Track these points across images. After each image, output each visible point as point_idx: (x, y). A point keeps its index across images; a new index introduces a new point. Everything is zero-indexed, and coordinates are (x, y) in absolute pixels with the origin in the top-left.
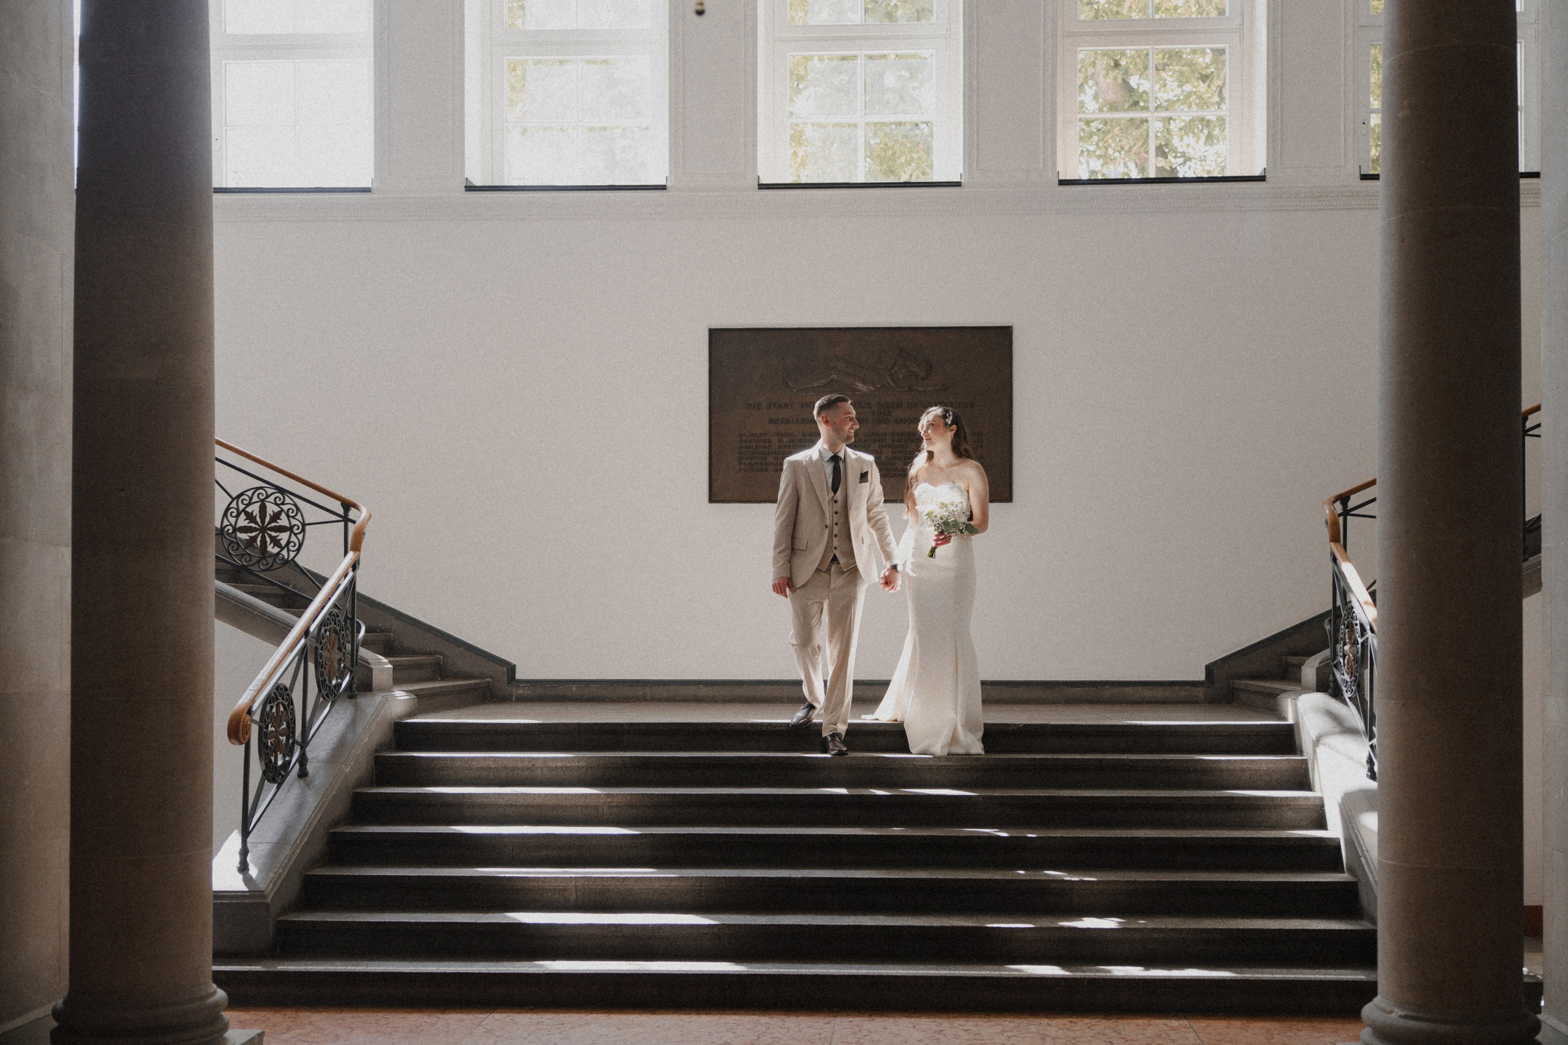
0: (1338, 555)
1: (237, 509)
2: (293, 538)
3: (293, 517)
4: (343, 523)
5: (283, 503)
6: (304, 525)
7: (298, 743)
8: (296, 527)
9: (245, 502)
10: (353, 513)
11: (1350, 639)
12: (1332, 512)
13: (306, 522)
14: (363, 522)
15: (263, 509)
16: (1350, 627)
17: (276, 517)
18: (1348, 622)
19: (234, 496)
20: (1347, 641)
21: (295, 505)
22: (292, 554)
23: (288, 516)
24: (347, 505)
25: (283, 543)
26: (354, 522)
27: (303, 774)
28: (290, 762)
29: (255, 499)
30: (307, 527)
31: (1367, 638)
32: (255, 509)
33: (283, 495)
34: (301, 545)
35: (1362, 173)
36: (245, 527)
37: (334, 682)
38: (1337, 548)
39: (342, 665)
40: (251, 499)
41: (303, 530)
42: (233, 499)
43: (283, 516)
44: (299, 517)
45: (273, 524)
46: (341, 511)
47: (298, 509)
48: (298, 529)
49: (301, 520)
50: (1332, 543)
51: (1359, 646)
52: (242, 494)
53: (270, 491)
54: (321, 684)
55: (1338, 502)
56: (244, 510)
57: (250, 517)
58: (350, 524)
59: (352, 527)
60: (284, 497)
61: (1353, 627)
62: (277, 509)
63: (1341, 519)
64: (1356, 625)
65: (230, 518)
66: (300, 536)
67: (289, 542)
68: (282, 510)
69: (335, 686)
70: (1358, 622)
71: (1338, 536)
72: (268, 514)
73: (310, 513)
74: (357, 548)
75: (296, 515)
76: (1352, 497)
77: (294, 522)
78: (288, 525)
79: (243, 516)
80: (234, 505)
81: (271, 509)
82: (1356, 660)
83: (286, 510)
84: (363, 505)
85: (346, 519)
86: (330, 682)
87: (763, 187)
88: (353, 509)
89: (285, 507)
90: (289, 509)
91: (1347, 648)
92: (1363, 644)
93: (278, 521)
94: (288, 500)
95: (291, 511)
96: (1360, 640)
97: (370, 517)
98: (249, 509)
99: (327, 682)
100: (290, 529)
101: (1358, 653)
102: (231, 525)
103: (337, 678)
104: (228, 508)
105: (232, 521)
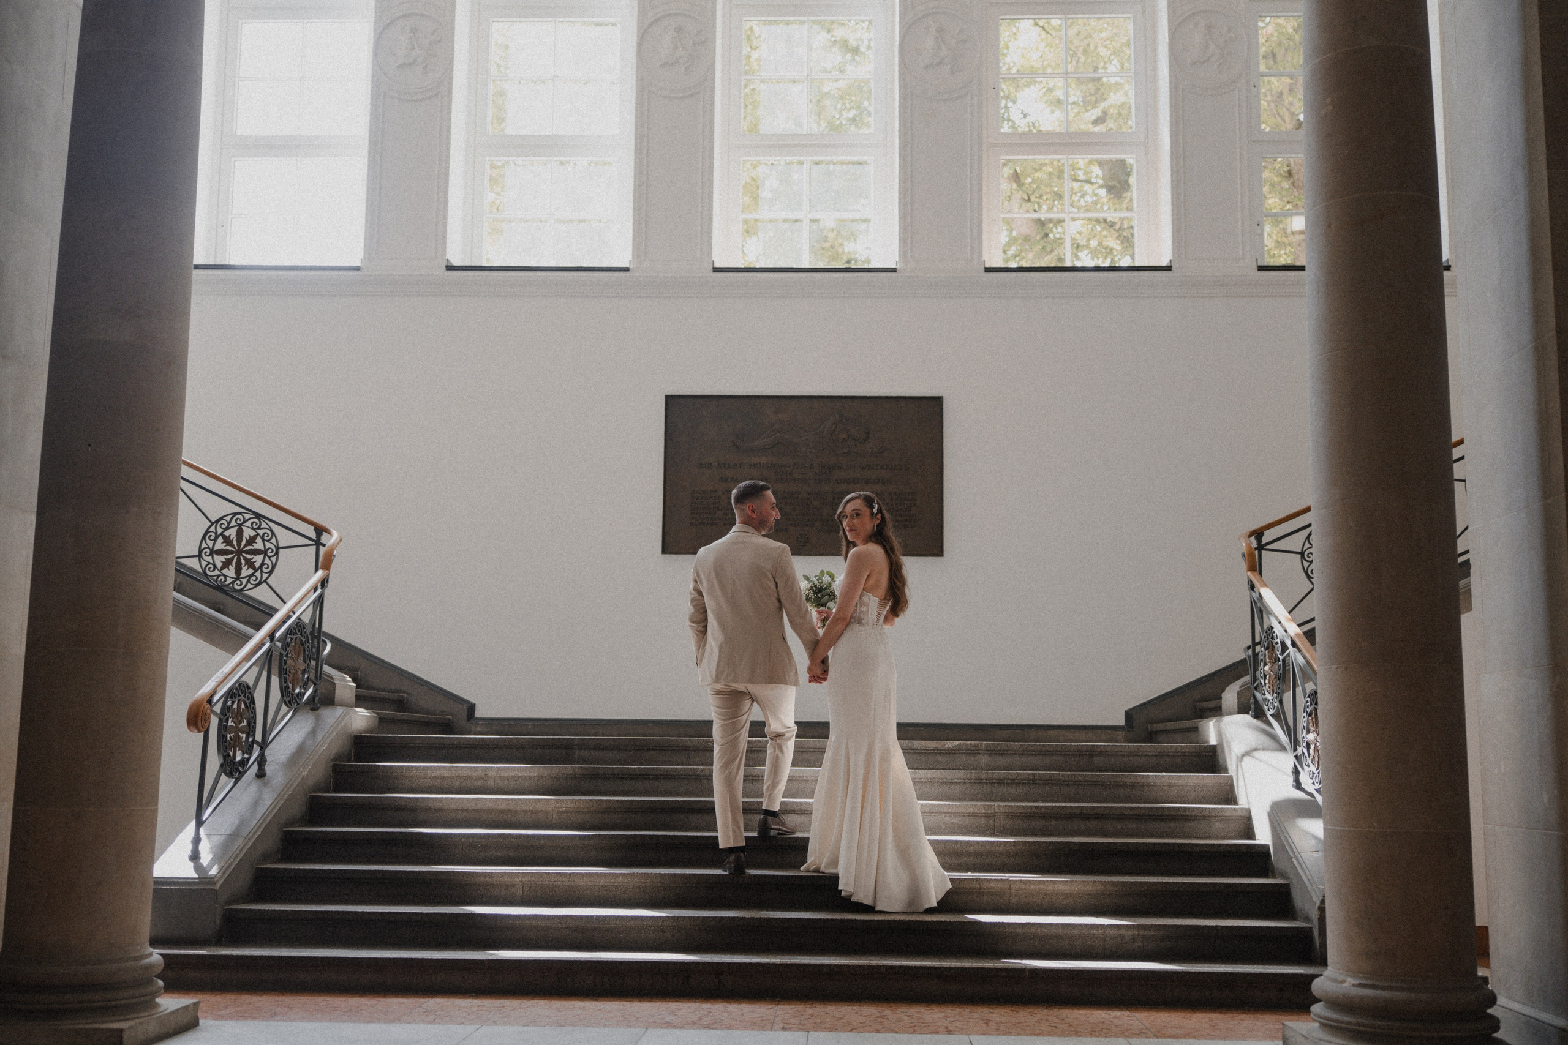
0: (1255, 582)
1: (216, 533)
2: (267, 561)
3: (268, 541)
4: (315, 547)
5: (259, 528)
6: (278, 548)
7: (257, 743)
8: (270, 550)
9: (223, 526)
10: (324, 538)
11: (1270, 658)
12: (1249, 546)
13: (280, 545)
14: (333, 544)
15: (240, 533)
16: (1271, 647)
17: (252, 541)
18: (1269, 643)
19: (213, 520)
20: (1268, 660)
21: (271, 530)
22: (265, 576)
23: (263, 540)
24: (320, 530)
25: (257, 565)
26: (324, 545)
27: (261, 775)
28: (248, 760)
29: (233, 523)
30: (281, 550)
31: (1288, 655)
32: (232, 533)
33: (259, 519)
34: (274, 567)
35: (1259, 264)
36: (222, 549)
37: (297, 691)
38: (1254, 576)
39: (306, 676)
40: (229, 523)
41: (277, 554)
42: (212, 524)
43: (259, 540)
44: (273, 541)
45: (249, 548)
46: (313, 535)
47: (273, 533)
48: (272, 552)
49: (276, 545)
50: (1249, 573)
51: (1281, 663)
52: (221, 519)
53: (247, 516)
54: (284, 690)
55: (1253, 538)
56: (221, 534)
57: (228, 541)
58: (321, 547)
60: (260, 522)
61: (1273, 647)
62: (253, 533)
63: (1257, 552)
64: (1277, 643)
65: (208, 541)
66: (274, 559)
67: (263, 564)
68: (258, 534)
69: (298, 695)
70: (1278, 640)
71: (1255, 566)
72: (244, 538)
73: (284, 538)
74: (327, 566)
75: (271, 539)
76: (1266, 532)
77: (268, 545)
78: (263, 548)
79: (220, 540)
80: (213, 529)
81: (248, 533)
82: (1277, 677)
83: (261, 534)
84: (334, 529)
85: (318, 543)
86: (294, 690)
87: (716, 270)
88: (325, 534)
89: (261, 532)
90: (264, 534)
91: (1267, 668)
92: (1284, 660)
93: (254, 544)
94: (264, 525)
95: (266, 535)
96: (1281, 657)
97: (341, 540)
98: (227, 533)
99: (290, 689)
100: (265, 552)
101: (1279, 670)
102: (209, 548)
103: (300, 687)
104: (207, 532)
105: (210, 543)
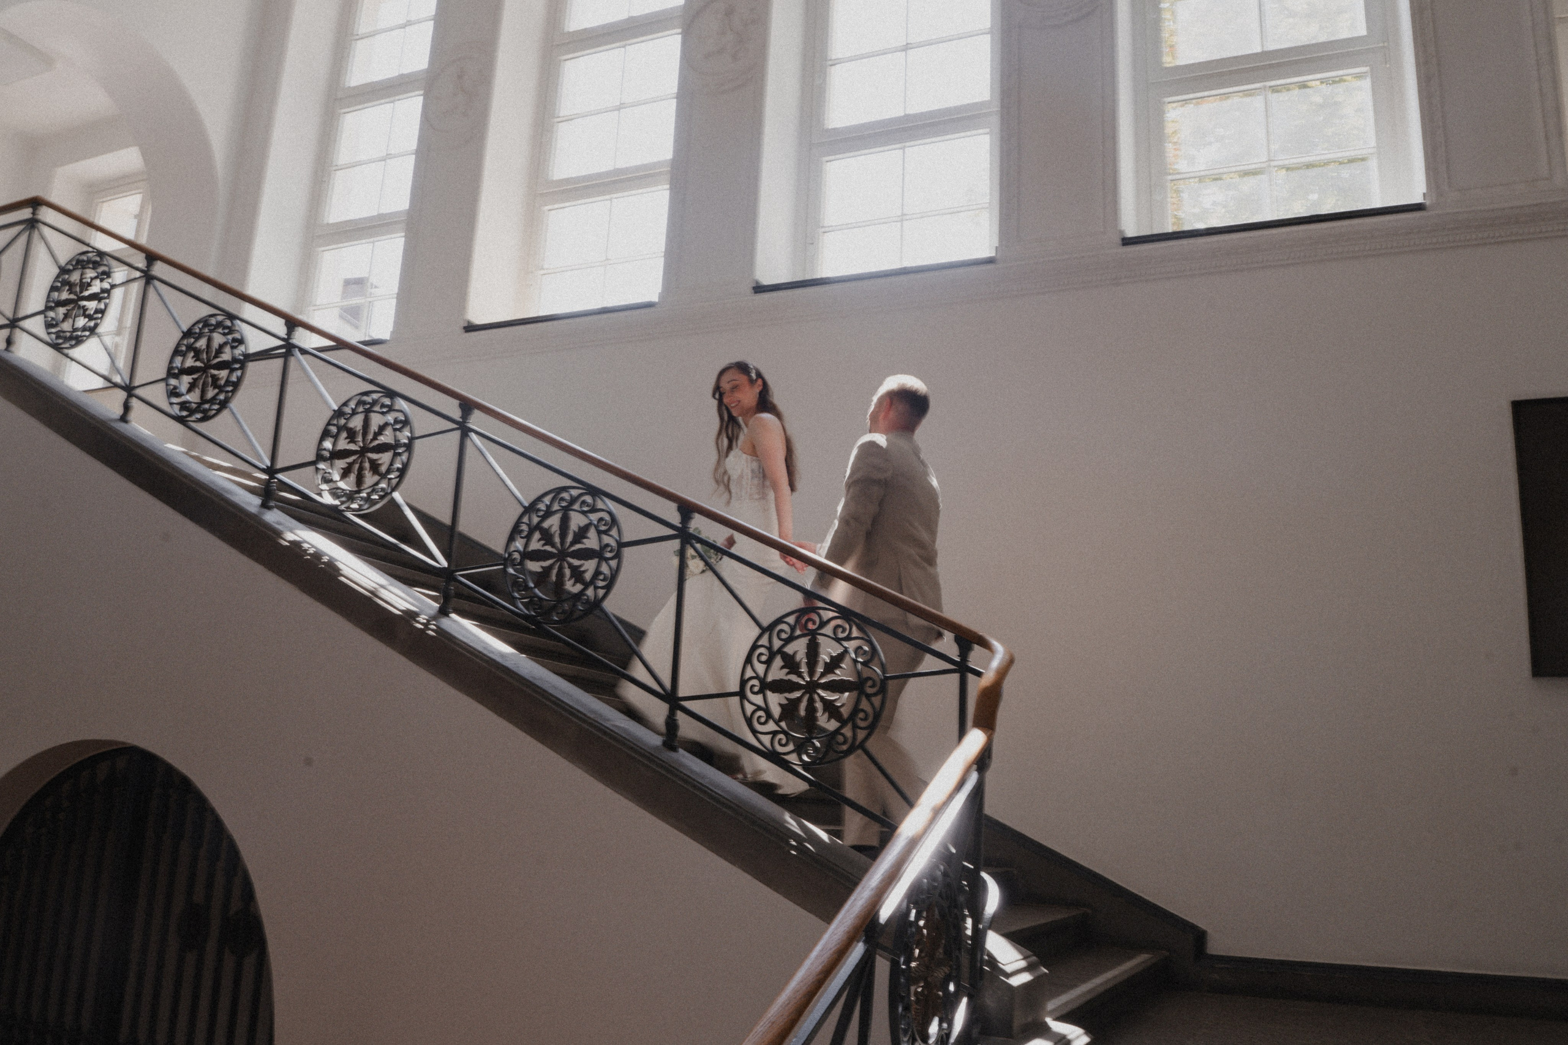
1: (769, 649)
2: (864, 704)
9: (784, 636)
19: (765, 624)
36: (781, 680)
52: (780, 620)
56: (780, 650)
57: (791, 664)
59: (975, 686)
65: (756, 665)
79: (778, 662)
80: (764, 641)
88: (976, 647)
98: (789, 649)
102: (757, 677)
104: (755, 647)
105: (761, 669)
